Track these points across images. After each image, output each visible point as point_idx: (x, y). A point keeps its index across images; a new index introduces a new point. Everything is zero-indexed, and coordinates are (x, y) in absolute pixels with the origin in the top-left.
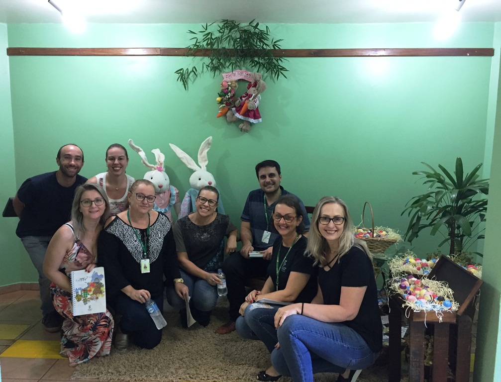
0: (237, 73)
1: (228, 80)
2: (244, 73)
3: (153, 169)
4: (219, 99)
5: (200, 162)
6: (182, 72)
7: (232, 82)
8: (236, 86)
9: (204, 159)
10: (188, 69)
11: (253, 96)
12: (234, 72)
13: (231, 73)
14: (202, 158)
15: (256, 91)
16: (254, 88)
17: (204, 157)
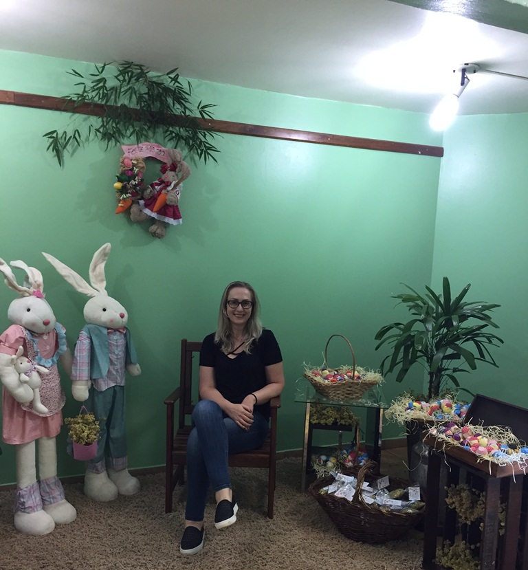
0: (144, 147)
1: (131, 156)
2: (156, 149)
3: (27, 294)
4: (118, 185)
5: (94, 283)
6: (55, 135)
7: (137, 160)
8: (143, 168)
9: (100, 278)
10: (65, 132)
11: (172, 185)
12: (140, 145)
13: (136, 146)
14: (96, 277)
15: (176, 177)
16: (173, 173)
17: (100, 275)
